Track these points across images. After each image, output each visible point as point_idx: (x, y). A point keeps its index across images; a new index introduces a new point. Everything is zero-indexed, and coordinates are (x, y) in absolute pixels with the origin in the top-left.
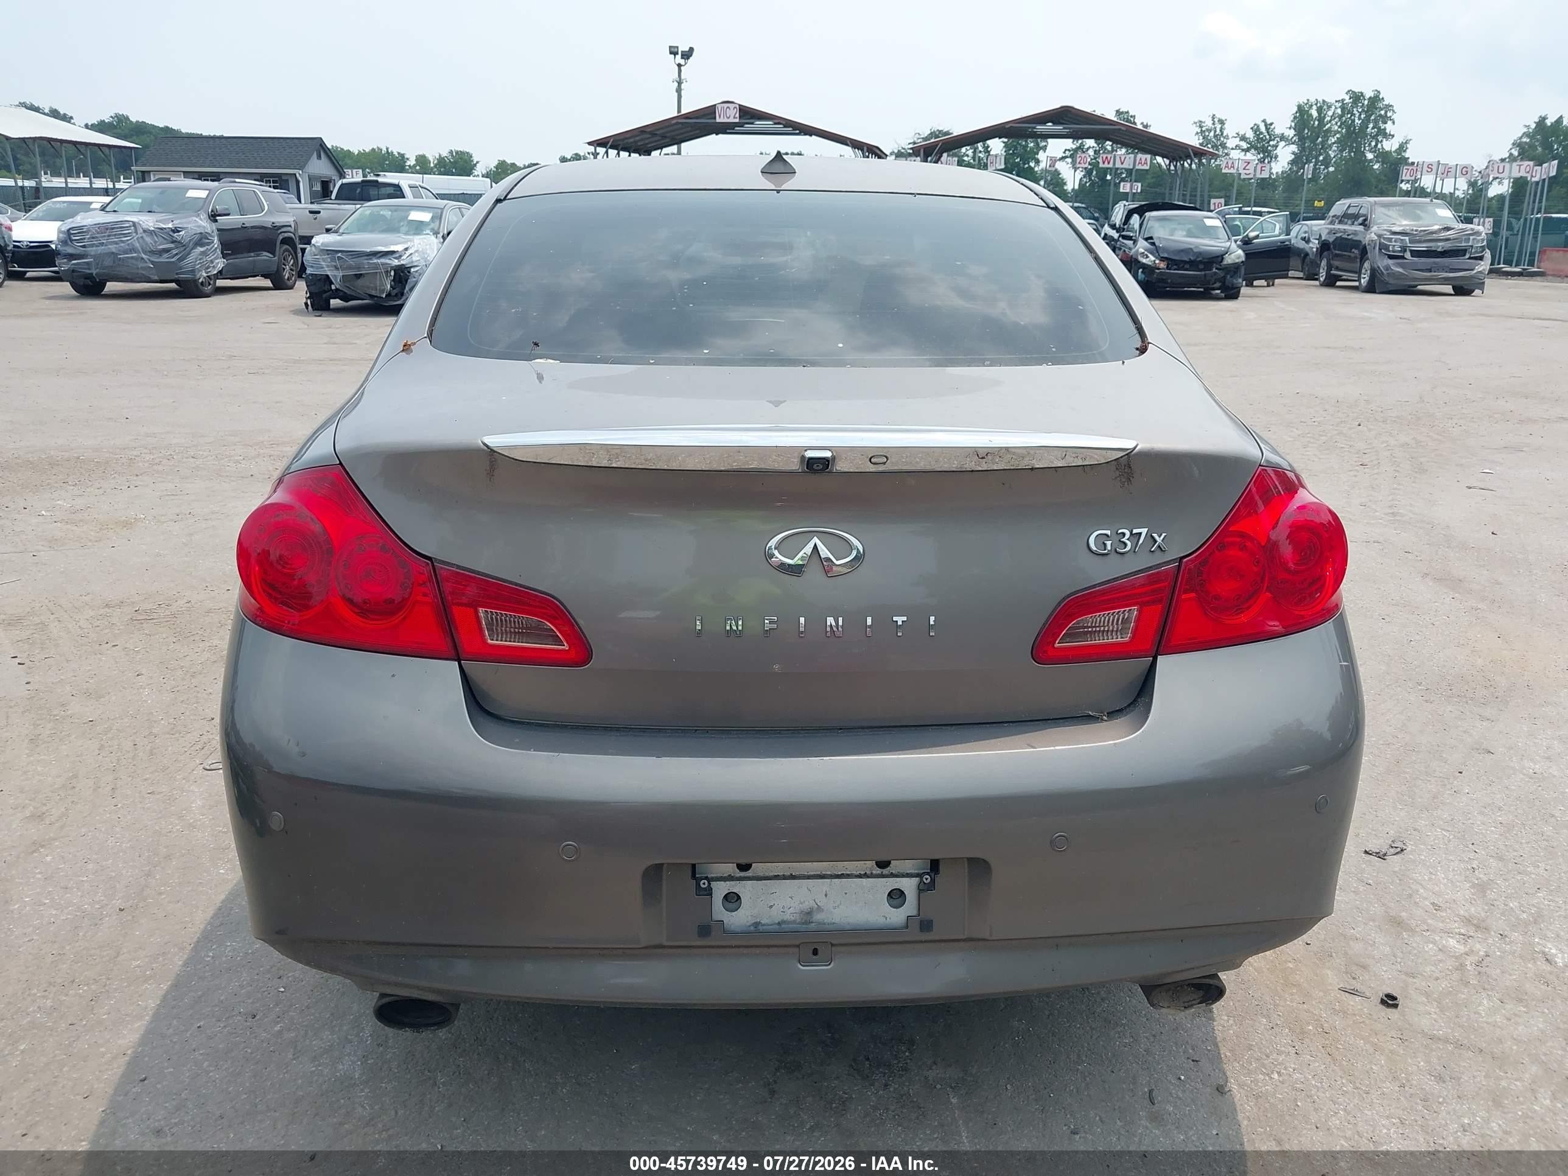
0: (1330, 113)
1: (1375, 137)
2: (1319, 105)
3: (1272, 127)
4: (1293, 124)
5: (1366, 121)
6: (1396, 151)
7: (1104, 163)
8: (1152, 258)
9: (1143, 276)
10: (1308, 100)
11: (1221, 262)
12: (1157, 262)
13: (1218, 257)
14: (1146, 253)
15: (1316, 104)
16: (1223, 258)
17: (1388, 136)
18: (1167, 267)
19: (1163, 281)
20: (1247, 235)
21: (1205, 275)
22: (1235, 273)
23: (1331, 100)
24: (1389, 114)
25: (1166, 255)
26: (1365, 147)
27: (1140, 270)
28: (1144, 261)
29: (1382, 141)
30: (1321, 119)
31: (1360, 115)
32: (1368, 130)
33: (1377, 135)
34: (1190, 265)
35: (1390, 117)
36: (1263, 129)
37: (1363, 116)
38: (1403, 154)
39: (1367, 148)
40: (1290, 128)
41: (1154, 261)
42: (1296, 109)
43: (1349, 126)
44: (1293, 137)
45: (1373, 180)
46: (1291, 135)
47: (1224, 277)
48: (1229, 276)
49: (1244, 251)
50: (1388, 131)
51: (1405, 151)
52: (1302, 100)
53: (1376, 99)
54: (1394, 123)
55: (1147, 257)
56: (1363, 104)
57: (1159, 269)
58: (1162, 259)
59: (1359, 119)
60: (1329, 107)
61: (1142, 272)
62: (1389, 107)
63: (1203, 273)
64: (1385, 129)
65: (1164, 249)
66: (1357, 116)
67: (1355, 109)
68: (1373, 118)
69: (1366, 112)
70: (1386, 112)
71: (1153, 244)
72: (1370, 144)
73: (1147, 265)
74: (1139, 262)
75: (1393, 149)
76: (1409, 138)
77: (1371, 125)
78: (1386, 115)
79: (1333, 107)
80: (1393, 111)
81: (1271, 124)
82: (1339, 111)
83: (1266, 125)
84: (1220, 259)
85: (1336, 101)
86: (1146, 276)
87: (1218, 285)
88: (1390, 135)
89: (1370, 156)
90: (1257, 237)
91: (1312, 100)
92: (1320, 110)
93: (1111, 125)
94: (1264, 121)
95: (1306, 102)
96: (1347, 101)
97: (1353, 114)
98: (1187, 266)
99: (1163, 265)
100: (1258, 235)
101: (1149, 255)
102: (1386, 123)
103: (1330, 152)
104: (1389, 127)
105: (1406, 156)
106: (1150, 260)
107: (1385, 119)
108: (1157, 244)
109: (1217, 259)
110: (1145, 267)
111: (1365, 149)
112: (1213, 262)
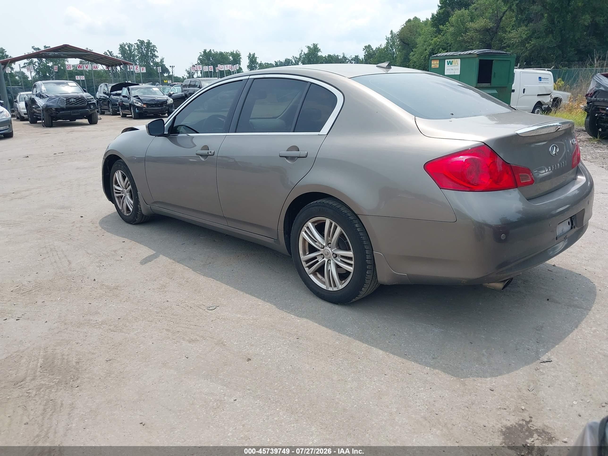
0: (133, 48)
1: (152, 57)
2: (128, 45)
3: (112, 53)
4: (120, 52)
5: (147, 51)
6: (160, 62)
7: (79, 68)
8: (140, 104)
9: (138, 111)
10: (123, 43)
11: (167, 103)
12: (142, 105)
13: (165, 101)
14: (137, 102)
15: (127, 45)
16: (167, 102)
17: (157, 57)
18: (147, 107)
19: (146, 112)
20: (170, 93)
21: (162, 108)
22: (171, 107)
23: (132, 43)
24: (155, 49)
25: (145, 102)
26: (149, 61)
27: (136, 109)
28: (137, 105)
29: (155, 59)
30: (130, 50)
31: (145, 49)
32: (149, 54)
33: (153, 56)
34: (155, 105)
35: (156, 50)
36: (108, 53)
37: (146, 49)
38: (163, 63)
39: (150, 61)
40: (119, 54)
41: (141, 105)
42: (119, 46)
43: (142, 53)
44: (121, 57)
45: (155, 73)
46: (121, 56)
47: (169, 109)
48: (170, 108)
49: (172, 98)
50: (156, 55)
51: (163, 62)
52: (121, 43)
53: (149, 43)
54: (157, 52)
55: (138, 103)
56: (145, 45)
57: (144, 108)
58: (144, 104)
59: (145, 50)
60: (132, 46)
61: (137, 109)
62: (154, 46)
63: (161, 108)
64: (155, 54)
65: (145, 100)
66: (144, 49)
67: (142, 47)
68: (149, 50)
69: (147, 48)
70: (154, 48)
71: (139, 98)
72: (151, 60)
73: (139, 106)
74: (135, 105)
75: (159, 62)
76: (164, 57)
77: (149, 53)
78: (154, 49)
79: (133, 46)
80: (156, 48)
81: (112, 52)
82: (136, 47)
83: (109, 52)
84: (166, 102)
85: (135, 44)
86: (139, 111)
87: (167, 112)
88: (157, 56)
89: (152, 64)
90: (173, 93)
91: (125, 43)
92: (129, 47)
93: (85, 52)
94: (108, 51)
95: (123, 44)
96: (139, 43)
97: (142, 49)
98: (154, 106)
99: (145, 106)
100: (174, 93)
101: (139, 103)
102: (155, 52)
103: (137, 63)
104: (156, 53)
105: (164, 64)
106: (139, 104)
107: (154, 51)
108: (141, 98)
109: (165, 102)
110: (138, 107)
111: (149, 62)
112: (163, 104)
